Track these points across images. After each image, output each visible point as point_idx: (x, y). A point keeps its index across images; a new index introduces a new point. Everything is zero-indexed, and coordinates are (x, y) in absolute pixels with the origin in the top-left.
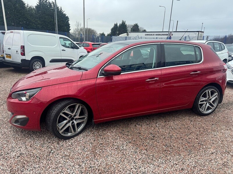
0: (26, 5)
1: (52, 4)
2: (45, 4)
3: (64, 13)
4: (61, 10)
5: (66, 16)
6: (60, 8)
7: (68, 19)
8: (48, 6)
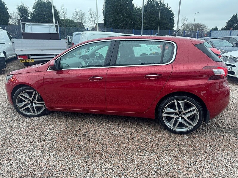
0: (135, 6)
1: (159, 2)
2: (152, 3)
3: (170, 10)
4: (167, 6)
5: (172, 12)
6: (166, 5)
7: (174, 15)
8: (154, 5)
